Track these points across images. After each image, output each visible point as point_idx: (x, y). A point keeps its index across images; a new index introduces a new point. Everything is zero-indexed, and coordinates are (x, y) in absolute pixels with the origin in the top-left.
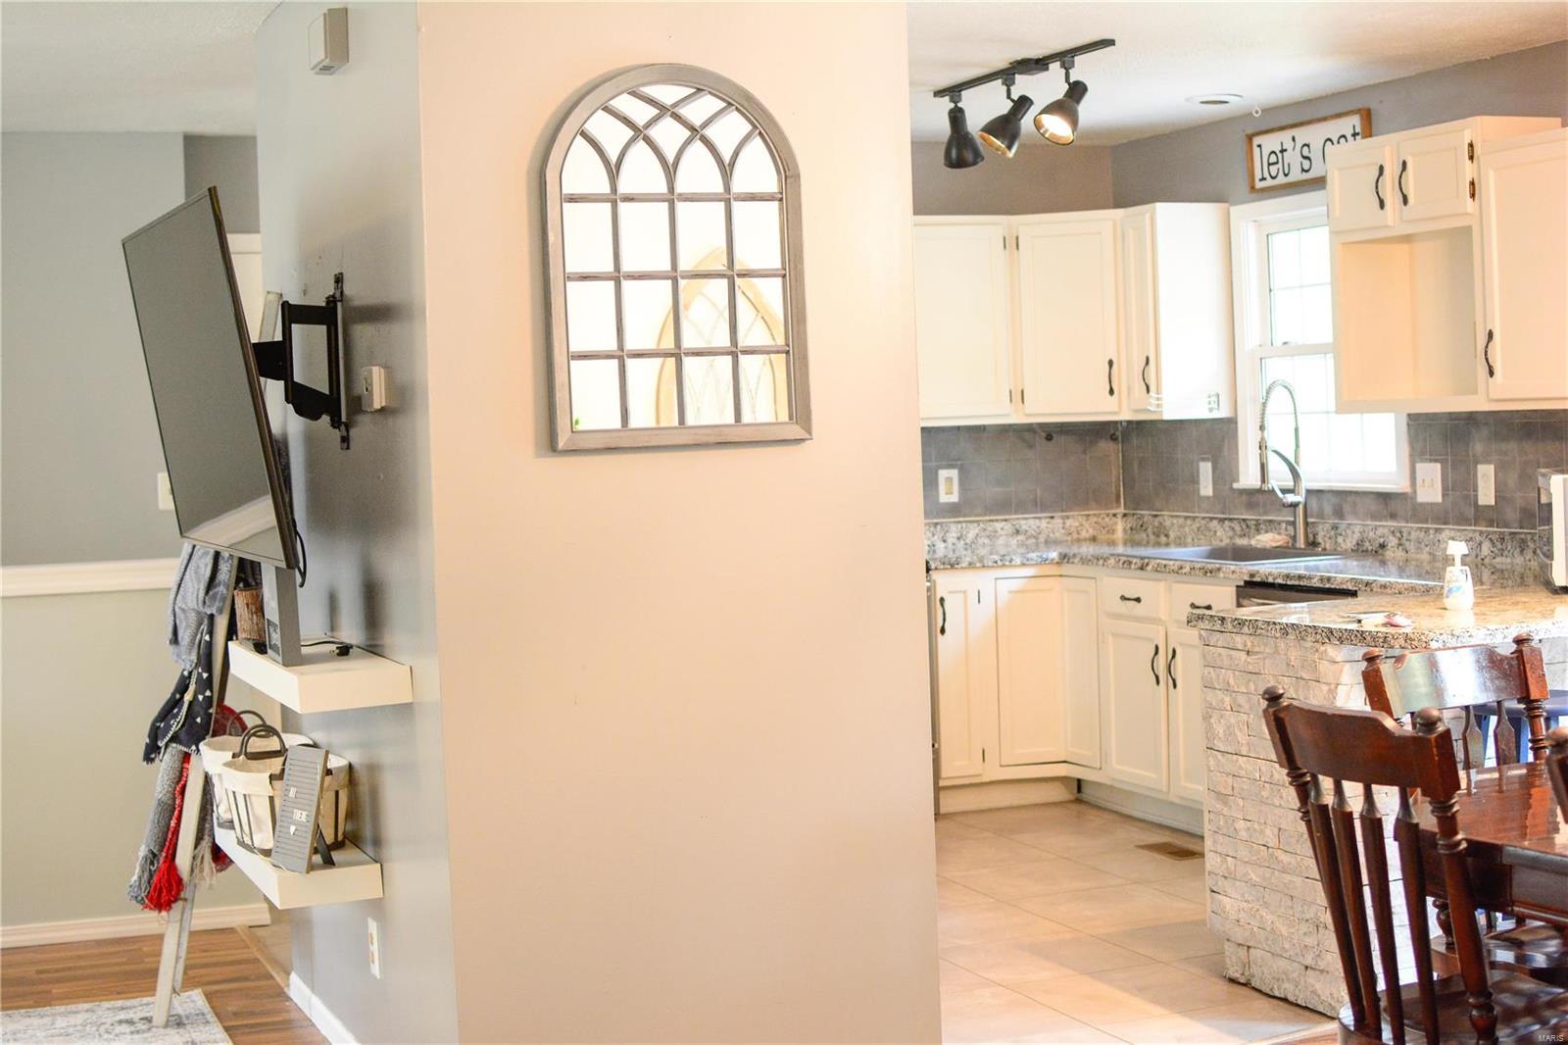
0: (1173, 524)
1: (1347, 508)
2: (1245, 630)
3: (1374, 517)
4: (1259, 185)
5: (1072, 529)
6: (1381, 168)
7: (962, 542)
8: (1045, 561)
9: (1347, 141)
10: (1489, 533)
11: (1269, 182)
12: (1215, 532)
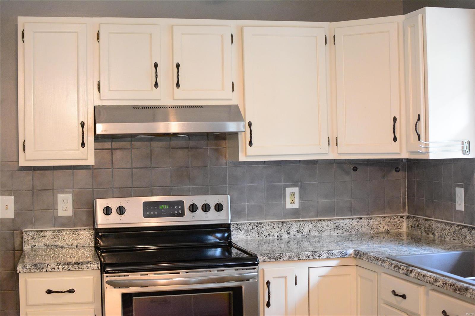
0: (437, 227)
5: (374, 226)
7: (300, 234)
8: (344, 255)
12: (466, 236)
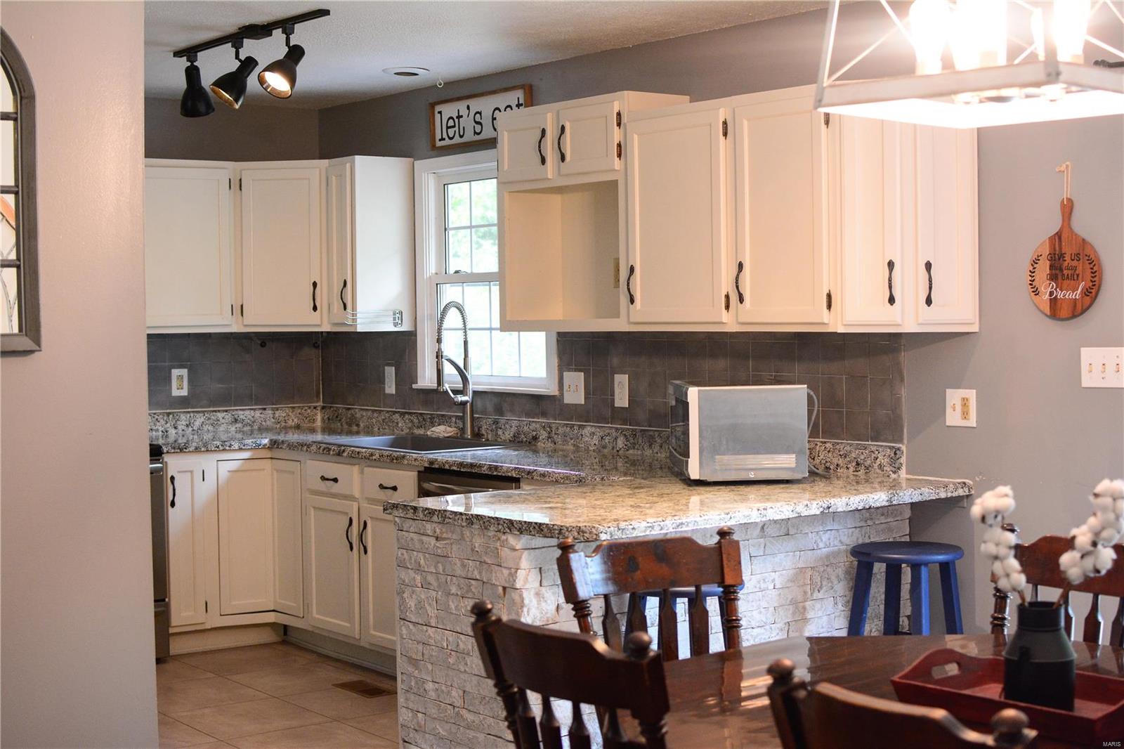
0: (362, 416)
1: (506, 406)
2: (435, 518)
3: (528, 415)
4: (439, 144)
5: (281, 418)
6: (544, 131)
7: (190, 429)
8: (258, 446)
9: (512, 109)
10: (623, 430)
11: (447, 142)
12: (397, 423)
